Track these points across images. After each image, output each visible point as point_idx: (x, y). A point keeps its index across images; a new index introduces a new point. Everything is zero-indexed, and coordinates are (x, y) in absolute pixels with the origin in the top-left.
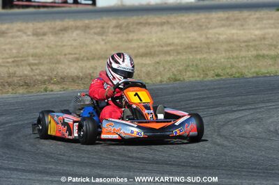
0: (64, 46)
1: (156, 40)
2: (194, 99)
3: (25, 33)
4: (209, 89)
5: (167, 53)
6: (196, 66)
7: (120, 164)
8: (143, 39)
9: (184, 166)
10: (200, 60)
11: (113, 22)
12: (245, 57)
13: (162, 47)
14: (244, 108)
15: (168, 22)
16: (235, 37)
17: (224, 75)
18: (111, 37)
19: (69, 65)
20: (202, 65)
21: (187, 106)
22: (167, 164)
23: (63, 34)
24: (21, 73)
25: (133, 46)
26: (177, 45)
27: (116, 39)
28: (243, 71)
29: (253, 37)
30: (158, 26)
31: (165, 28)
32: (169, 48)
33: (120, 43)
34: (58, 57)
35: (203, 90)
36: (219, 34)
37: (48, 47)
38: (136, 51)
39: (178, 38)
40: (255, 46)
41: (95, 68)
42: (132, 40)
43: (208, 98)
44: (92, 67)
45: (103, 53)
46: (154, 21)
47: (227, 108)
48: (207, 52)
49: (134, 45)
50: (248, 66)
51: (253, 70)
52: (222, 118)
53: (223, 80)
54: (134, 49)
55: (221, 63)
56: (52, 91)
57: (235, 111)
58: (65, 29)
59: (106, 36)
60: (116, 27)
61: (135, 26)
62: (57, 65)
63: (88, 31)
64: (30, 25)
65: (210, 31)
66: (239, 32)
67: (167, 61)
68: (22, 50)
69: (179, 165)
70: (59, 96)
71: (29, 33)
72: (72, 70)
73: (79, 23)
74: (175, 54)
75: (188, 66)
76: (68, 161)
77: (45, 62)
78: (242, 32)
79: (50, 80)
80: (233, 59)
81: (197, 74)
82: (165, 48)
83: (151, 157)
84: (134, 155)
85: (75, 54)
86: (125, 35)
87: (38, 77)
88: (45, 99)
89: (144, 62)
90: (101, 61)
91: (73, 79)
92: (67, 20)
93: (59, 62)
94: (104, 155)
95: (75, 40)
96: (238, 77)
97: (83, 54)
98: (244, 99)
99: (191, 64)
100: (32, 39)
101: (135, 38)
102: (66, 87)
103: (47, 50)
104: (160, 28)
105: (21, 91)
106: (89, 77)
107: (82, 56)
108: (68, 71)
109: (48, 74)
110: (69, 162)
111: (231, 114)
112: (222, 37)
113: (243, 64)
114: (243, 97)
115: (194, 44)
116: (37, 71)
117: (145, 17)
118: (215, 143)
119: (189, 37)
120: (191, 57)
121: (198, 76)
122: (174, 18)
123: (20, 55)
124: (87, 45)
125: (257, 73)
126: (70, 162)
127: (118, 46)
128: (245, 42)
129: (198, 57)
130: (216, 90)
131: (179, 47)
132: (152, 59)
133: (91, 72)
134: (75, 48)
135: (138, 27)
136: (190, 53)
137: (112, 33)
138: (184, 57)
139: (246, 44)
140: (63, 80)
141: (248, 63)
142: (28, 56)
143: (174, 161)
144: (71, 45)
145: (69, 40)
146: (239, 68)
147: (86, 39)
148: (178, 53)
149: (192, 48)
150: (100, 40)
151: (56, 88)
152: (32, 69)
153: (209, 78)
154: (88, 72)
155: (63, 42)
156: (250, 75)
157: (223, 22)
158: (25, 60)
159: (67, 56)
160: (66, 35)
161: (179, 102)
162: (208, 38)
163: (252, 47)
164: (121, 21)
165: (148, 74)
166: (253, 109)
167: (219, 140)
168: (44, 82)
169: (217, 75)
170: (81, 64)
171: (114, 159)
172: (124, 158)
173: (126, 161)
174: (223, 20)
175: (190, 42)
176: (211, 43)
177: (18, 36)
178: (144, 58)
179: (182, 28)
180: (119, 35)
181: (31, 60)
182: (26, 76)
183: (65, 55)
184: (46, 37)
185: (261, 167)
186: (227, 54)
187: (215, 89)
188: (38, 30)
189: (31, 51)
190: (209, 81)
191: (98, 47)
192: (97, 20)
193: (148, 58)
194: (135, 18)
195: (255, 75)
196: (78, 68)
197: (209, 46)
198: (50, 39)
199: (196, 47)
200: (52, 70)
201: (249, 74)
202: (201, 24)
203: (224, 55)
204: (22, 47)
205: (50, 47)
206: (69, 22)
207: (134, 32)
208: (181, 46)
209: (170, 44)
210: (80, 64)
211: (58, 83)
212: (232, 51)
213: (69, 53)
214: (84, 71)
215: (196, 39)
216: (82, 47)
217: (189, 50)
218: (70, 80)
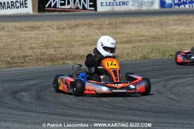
0: (76, 36)
1: (134, 33)
2: (156, 70)
3: (52, 28)
4: (165, 64)
5: (141, 41)
6: (158, 49)
7: (109, 110)
8: (126, 32)
9: (148, 112)
11: (107, 22)
13: (137, 37)
14: (187, 76)
15: (142, 22)
16: (184, 32)
18: (105, 31)
19: (79, 48)
20: (162, 49)
21: (152, 74)
22: (138, 111)
24: (49, 53)
25: (119, 37)
26: (147, 36)
27: (109, 32)
30: (135, 24)
31: (139, 25)
32: (142, 38)
34: (72, 43)
35: (162, 65)
36: (174, 30)
37: (66, 36)
38: (121, 40)
39: (147, 32)
42: (119, 33)
43: (165, 69)
46: (133, 21)
47: (176, 76)
48: (165, 41)
49: (120, 36)
52: (173, 82)
55: (174, 48)
56: (68, 64)
57: (181, 78)
58: (77, 26)
59: (103, 30)
60: (109, 24)
61: (121, 24)
62: (71, 48)
63: (92, 26)
64: (55, 23)
65: (168, 28)
67: (140, 46)
68: (50, 38)
69: (145, 111)
71: (54, 28)
72: (81, 51)
73: (86, 22)
74: (145, 42)
75: (153, 49)
77: (64, 46)
79: (66, 58)
80: (181, 45)
81: (158, 54)
82: (139, 38)
83: (128, 106)
84: (118, 105)
85: (83, 41)
86: (114, 29)
87: (59, 55)
88: (63, 69)
91: (81, 57)
92: (78, 20)
93: (72, 46)
94: (99, 104)
95: (83, 32)
97: (88, 41)
98: (187, 71)
99: (155, 48)
100: (56, 32)
101: (121, 31)
103: (65, 38)
104: (136, 25)
105: (48, 64)
108: (78, 51)
109: (65, 53)
111: (179, 80)
112: (175, 32)
115: (158, 35)
116: (59, 52)
117: (127, 18)
118: (168, 98)
119: (154, 31)
120: (155, 44)
121: (159, 56)
122: (145, 19)
123: (49, 42)
124: (90, 36)
129: (160, 44)
131: (148, 38)
132: (131, 45)
134: (83, 37)
135: (123, 25)
136: (155, 41)
137: (106, 28)
138: (150, 44)
140: (74, 57)
142: (53, 42)
144: (81, 36)
145: (79, 33)
147: (90, 32)
148: (147, 41)
149: (156, 38)
150: (99, 32)
151: (70, 63)
152: (56, 51)
153: (166, 57)
155: (75, 33)
157: (177, 22)
158: (51, 45)
160: (77, 29)
161: (147, 72)
162: (166, 32)
164: (112, 21)
165: (128, 54)
166: (192, 77)
167: (171, 96)
168: (63, 59)
169: (171, 55)
170: (86, 47)
171: (105, 107)
172: (111, 107)
174: (176, 21)
175: (155, 34)
176: (168, 35)
177: (47, 30)
179: (150, 25)
180: (111, 30)
181: (55, 45)
182: (52, 54)
183: (77, 42)
184: (65, 31)
186: (178, 42)
187: (169, 64)
188: (60, 26)
189: (55, 39)
190: (166, 59)
192: (97, 20)
193: (128, 44)
194: (121, 19)
196: (84, 50)
197: (166, 37)
198: (68, 32)
199: (159, 38)
200: (68, 51)
202: (162, 23)
203: (176, 43)
204: (50, 36)
205: (67, 37)
206: (79, 21)
207: (120, 28)
208: (149, 37)
209: (142, 36)
211: (71, 59)
212: (181, 40)
213: (79, 41)
214: (88, 52)
215: (159, 33)
216: (87, 37)
217: (154, 39)
218: (79, 57)
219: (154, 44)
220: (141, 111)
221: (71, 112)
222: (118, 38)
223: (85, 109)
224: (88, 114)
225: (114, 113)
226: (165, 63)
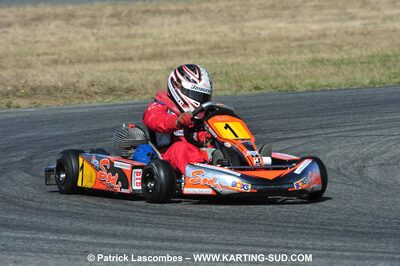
0: (37, 42)
1: (170, 36)
4: (243, 108)
5: (185, 54)
6: (227, 73)
7: (113, 214)
8: (151, 35)
9: (206, 218)
10: (232, 65)
11: (109, 9)
12: (296, 62)
13: (178, 45)
14: (292, 135)
15: (188, 10)
16: (283, 33)
17: (266, 87)
18: (105, 31)
19: (43, 70)
20: (236, 74)
22: (180, 215)
23: (37, 25)
25: (136, 44)
26: (199, 44)
27: (113, 34)
28: (293, 82)
29: (309, 33)
30: (172, 15)
31: (182, 18)
32: (188, 48)
33: (117, 40)
34: (29, 58)
36: (261, 29)
37: (13, 43)
38: (140, 52)
39: (201, 33)
40: (311, 46)
41: (80, 75)
42: (135, 36)
44: (76, 74)
45: (93, 53)
46: (167, 8)
47: (269, 135)
48: (242, 55)
49: (138, 42)
50: (300, 75)
51: (307, 81)
53: (266, 95)
54: (138, 48)
55: (262, 70)
56: (18, 107)
57: (280, 140)
58: (39, 19)
59: (98, 29)
60: (113, 16)
61: (139, 16)
62: (26, 71)
63: (72, 21)
65: (247, 24)
66: (288, 25)
69: (197, 216)
70: (27, 114)
72: (48, 77)
73: (60, 10)
74: (197, 56)
75: (215, 74)
76: (38, 209)
77: (9, 65)
78: (292, 26)
79: (15, 91)
80: (279, 64)
81: (226, 86)
82: (182, 48)
85: (53, 54)
86: (125, 28)
88: (8, 119)
89: (151, 68)
90: (90, 65)
91: (48, 91)
92: (42, 5)
93: (29, 65)
95: (53, 34)
96: (286, 91)
97: (64, 55)
98: (293, 124)
99: (218, 72)
101: (140, 31)
102: (38, 101)
103: (12, 47)
104: (175, 19)
106: (72, 88)
107: (63, 57)
108: (42, 78)
109: (12, 83)
110: (40, 211)
112: (264, 33)
113: (293, 73)
114: (293, 120)
115: (224, 42)
117: (155, 3)
119: (216, 32)
120: (219, 61)
121: (229, 89)
122: (195, 4)
124: (70, 42)
125: (312, 85)
126: (42, 210)
127: (115, 44)
128: (296, 40)
129: (230, 61)
130: (253, 110)
131: (202, 47)
132: (162, 63)
133: (75, 80)
134: (53, 46)
135: (145, 16)
136: (218, 55)
137: (106, 24)
138: (209, 62)
139: (298, 43)
140: (34, 91)
141: (299, 72)
143: (191, 211)
144: (48, 42)
146: (287, 77)
147: (69, 32)
148: (201, 54)
149: (221, 48)
150: (90, 34)
151: (24, 103)
153: (244, 92)
154: (71, 80)
155: (35, 37)
156: (302, 89)
157: (267, 12)
159: (41, 58)
160: (40, 27)
162: (243, 34)
163: (307, 47)
164: (119, 9)
165: (157, 84)
166: (305, 137)
168: (7, 95)
169: (256, 88)
170: (61, 68)
171: (105, 208)
173: (122, 210)
174: (266, 8)
175: (218, 39)
176: (249, 41)
178: (152, 62)
179: (207, 18)
180: (116, 28)
183: (39, 55)
184: (11, 30)
185: (315, 221)
186: (271, 57)
190: (244, 96)
191: (86, 45)
192: (85, 6)
193: (157, 62)
194: (139, 3)
195: (310, 88)
196: (57, 74)
197: (244, 46)
198: (18, 32)
199: (227, 47)
200: (19, 77)
201: (301, 86)
202: (234, 13)
203: (266, 59)
205: (17, 44)
206: (45, 8)
207: (138, 24)
208: (205, 45)
209: (189, 43)
210: (59, 69)
211: (27, 96)
212: (278, 53)
213: (45, 54)
214: (65, 79)
215: (226, 35)
216: (63, 45)
217: (216, 51)
218: (45, 92)
219: (216, 63)
220: (187, 216)
221: (25, 218)
222: (134, 47)
223: (58, 212)
224: (66, 223)
225: (126, 222)
226: (243, 105)
